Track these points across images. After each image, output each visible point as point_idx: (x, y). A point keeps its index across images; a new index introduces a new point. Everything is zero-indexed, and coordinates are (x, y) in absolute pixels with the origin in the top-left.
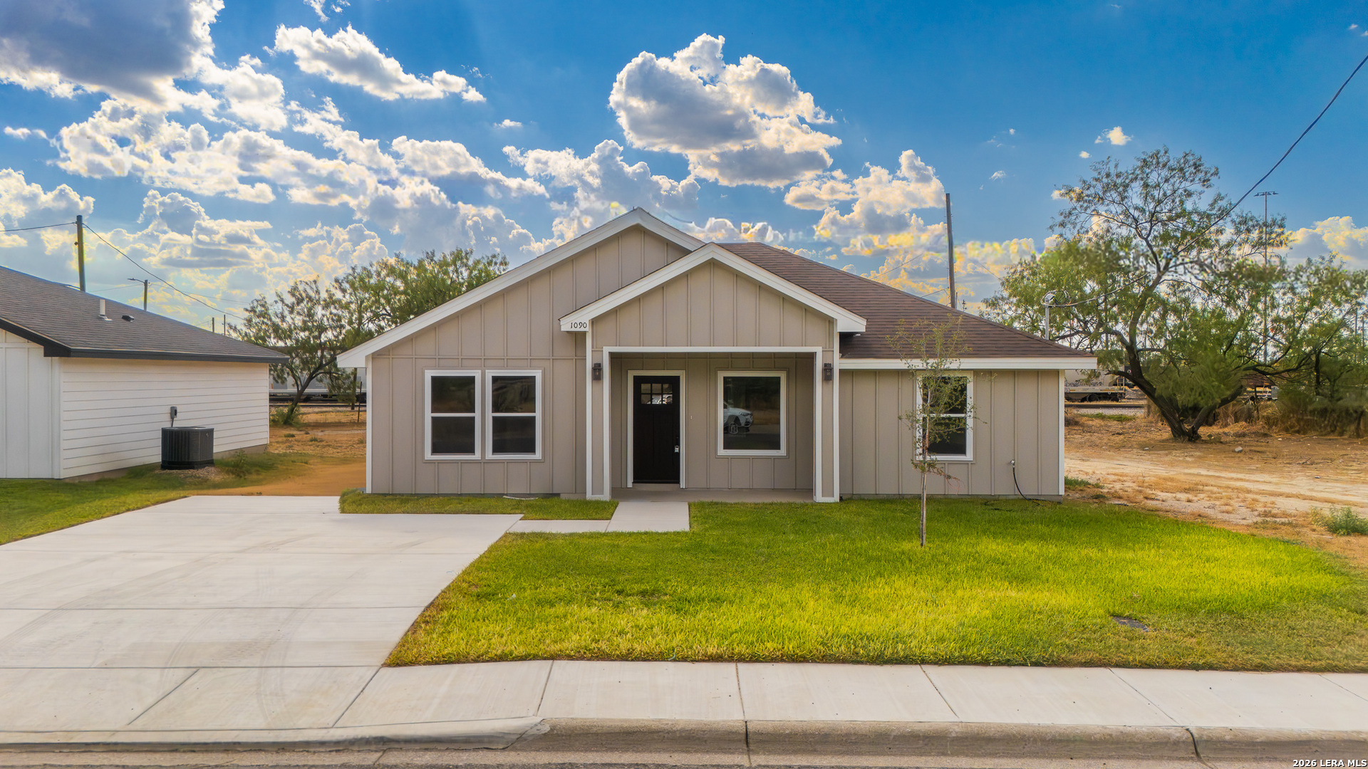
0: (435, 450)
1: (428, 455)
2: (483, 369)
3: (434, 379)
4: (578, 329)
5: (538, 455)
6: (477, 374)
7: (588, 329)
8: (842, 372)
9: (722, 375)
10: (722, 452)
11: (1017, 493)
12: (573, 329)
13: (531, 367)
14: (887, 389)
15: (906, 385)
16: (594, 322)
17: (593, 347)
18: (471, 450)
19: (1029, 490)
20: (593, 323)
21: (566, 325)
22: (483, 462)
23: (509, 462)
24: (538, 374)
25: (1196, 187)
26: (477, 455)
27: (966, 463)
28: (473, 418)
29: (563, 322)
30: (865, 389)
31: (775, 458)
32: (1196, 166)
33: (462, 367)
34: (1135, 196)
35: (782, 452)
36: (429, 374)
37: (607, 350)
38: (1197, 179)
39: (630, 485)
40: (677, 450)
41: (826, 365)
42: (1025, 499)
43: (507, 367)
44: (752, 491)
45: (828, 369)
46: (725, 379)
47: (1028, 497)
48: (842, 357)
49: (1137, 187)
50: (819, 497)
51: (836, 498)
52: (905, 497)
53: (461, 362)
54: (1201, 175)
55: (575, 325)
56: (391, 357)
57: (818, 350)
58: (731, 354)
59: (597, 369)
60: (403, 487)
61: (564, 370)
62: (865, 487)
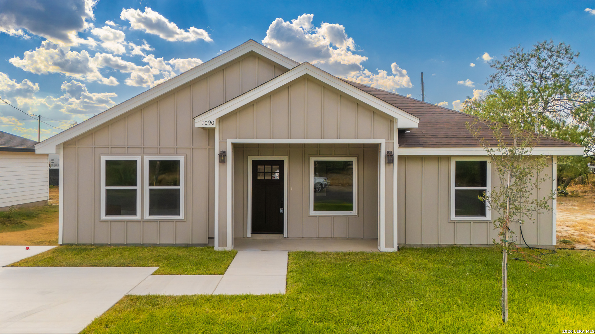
0: (108, 213)
1: (103, 216)
2: (143, 154)
3: (108, 162)
4: (208, 126)
5: (182, 216)
6: (138, 159)
7: (215, 125)
8: (400, 157)
9: (313, 159)
10: (312, 212)
11: (523, 243)
12: (204, 126)
13: (177, 154)
14: (430, 168)
15: (443, 166)
16: (221, 120)
17: (219, 139)
18: (134, 213)
19: (531, 241)
20: (219, 121)
21: (199, 123)
22: (143, 222)
23: (161, 221)
24: (182, 159)
25: (565, 61)
26: (138, 217)
27: (486, 222)
28: (135, 190)
29: (196, 120)
30: (414, 168)
31: (349, 217)
32: (566, 50)
33: (127, 154)
34: (533, 65)
35: (354, 212)
36: (104, 159)
37: (230, 141)
38: (565, 57)
39: (249, 235)
40: (281, 211)
41: (388, 152)
42: (529, 248)
43: (160, 154)
44: (333, 240)
45: (389, 156)
46: (315, 162)
47: (530, 247)
48: (399, 147)
49: (534, 61)
50: (383, 247)
51: (395, 249)
52: (443, 246)
53: (127, 150)
54: (569, 55)
55: (205, 123)
56: (77, 146)
57: (383, 141)
58: (319, 144)
59: (223, 155)
60: (86, 239)
61: (201, 156)
62: (414, 240)
